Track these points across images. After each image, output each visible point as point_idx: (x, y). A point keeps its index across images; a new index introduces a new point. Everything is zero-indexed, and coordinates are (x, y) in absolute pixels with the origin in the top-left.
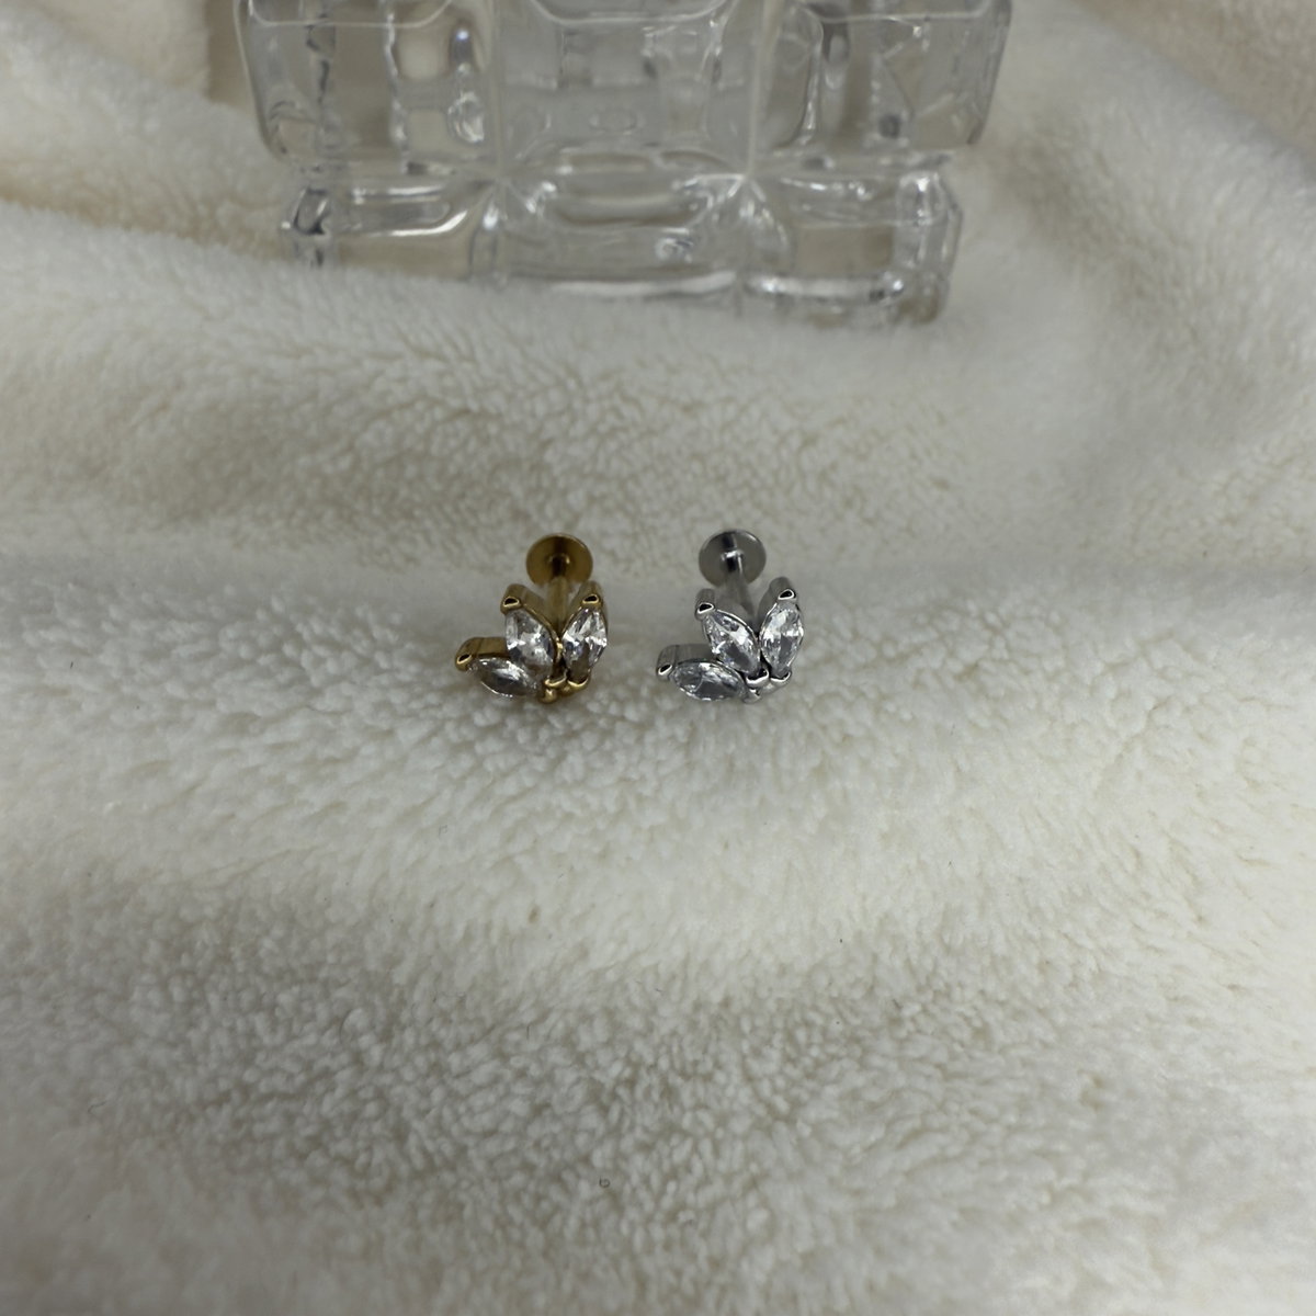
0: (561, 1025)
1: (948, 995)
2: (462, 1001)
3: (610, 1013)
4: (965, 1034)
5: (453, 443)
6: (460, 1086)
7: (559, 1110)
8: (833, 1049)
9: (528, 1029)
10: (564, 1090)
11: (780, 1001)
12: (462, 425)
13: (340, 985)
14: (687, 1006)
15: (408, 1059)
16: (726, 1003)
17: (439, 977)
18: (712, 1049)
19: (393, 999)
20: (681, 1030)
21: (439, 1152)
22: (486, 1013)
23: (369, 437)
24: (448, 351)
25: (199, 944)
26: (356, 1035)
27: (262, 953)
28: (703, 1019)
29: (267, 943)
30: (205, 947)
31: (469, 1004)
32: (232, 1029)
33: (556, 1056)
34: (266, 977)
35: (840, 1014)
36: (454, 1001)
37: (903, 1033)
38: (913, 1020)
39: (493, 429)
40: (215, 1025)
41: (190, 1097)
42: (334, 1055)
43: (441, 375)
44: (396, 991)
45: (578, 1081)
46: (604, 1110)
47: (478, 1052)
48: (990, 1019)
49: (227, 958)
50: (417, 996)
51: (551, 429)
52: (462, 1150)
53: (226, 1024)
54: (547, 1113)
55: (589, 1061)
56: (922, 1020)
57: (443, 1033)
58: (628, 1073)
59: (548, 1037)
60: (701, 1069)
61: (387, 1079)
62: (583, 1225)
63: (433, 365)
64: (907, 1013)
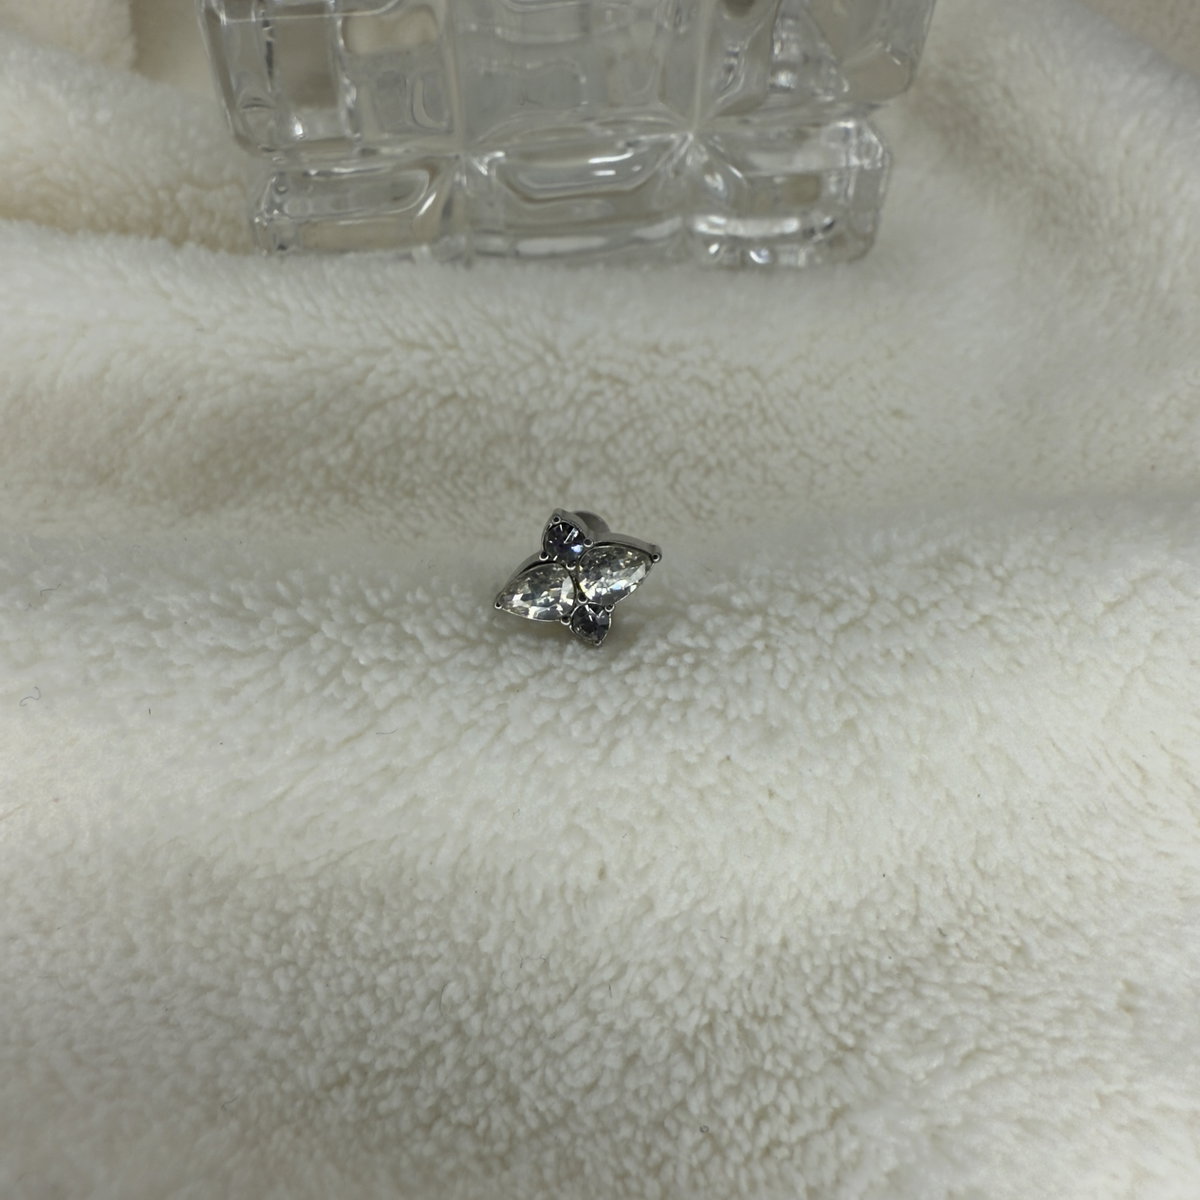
0: (638, 980)
1: (986, 919)
2: (546, 962)
3: (681, 963)
4: (1007, 956)
5: (446, 427)
6: (558, 1046)
7: (649, 1062)
8: (888, 983)
9: (609, 985)
10: (651, 1042)
11: (833, 937)
12: (452, 409)
13: (433, 961)
14: (750, 951)
15: (504, 1024)
16: (784, 944)
17: (522, 943)
18: (779, 992)
19: (483, 968)
20: (749, 974)
21: (549, 1110)
22: (568, 973)
23: (367, 429)
24: (433, 341)
25: (297, 934)
26: (455, 1007)
27: (357, 937)
28: (767, 963)
29: (362, 927)
30: (303, 935)
31: (553, 965)
32: (339, 1013)
33: (639, 1010)
34: (364, 959)
35: (889, 946)
36: (538, 963)
37: (950, 962)
38: (957, 945)
39: (482, 411)
40: (324, 1011)
41: (314, 1084)
42: (437, 1029)
43: (428, 365)
44: (484, 961)
45: (662, 1030)
46: (691, 1057)
47: (568, 1012)
48: (1028, 939)
49: (324, 945)
50: (505, 963)
51: (535, 403)
52: (570, 1106)
53: (333, 1009)
54: (639, 1064)
55: (669, 1012)
56: (965, 945)
57: (533, 997)
58: (705, 1020)
59: (628, 991)
60: (772, 1013)
61: (490, 1047)
62: (692, 1170)
63: (420, 356)
64: (952, 940)
